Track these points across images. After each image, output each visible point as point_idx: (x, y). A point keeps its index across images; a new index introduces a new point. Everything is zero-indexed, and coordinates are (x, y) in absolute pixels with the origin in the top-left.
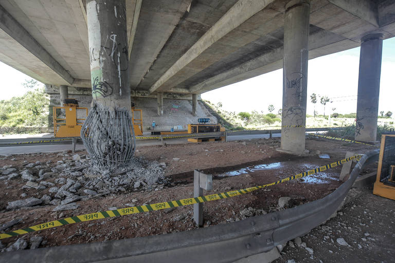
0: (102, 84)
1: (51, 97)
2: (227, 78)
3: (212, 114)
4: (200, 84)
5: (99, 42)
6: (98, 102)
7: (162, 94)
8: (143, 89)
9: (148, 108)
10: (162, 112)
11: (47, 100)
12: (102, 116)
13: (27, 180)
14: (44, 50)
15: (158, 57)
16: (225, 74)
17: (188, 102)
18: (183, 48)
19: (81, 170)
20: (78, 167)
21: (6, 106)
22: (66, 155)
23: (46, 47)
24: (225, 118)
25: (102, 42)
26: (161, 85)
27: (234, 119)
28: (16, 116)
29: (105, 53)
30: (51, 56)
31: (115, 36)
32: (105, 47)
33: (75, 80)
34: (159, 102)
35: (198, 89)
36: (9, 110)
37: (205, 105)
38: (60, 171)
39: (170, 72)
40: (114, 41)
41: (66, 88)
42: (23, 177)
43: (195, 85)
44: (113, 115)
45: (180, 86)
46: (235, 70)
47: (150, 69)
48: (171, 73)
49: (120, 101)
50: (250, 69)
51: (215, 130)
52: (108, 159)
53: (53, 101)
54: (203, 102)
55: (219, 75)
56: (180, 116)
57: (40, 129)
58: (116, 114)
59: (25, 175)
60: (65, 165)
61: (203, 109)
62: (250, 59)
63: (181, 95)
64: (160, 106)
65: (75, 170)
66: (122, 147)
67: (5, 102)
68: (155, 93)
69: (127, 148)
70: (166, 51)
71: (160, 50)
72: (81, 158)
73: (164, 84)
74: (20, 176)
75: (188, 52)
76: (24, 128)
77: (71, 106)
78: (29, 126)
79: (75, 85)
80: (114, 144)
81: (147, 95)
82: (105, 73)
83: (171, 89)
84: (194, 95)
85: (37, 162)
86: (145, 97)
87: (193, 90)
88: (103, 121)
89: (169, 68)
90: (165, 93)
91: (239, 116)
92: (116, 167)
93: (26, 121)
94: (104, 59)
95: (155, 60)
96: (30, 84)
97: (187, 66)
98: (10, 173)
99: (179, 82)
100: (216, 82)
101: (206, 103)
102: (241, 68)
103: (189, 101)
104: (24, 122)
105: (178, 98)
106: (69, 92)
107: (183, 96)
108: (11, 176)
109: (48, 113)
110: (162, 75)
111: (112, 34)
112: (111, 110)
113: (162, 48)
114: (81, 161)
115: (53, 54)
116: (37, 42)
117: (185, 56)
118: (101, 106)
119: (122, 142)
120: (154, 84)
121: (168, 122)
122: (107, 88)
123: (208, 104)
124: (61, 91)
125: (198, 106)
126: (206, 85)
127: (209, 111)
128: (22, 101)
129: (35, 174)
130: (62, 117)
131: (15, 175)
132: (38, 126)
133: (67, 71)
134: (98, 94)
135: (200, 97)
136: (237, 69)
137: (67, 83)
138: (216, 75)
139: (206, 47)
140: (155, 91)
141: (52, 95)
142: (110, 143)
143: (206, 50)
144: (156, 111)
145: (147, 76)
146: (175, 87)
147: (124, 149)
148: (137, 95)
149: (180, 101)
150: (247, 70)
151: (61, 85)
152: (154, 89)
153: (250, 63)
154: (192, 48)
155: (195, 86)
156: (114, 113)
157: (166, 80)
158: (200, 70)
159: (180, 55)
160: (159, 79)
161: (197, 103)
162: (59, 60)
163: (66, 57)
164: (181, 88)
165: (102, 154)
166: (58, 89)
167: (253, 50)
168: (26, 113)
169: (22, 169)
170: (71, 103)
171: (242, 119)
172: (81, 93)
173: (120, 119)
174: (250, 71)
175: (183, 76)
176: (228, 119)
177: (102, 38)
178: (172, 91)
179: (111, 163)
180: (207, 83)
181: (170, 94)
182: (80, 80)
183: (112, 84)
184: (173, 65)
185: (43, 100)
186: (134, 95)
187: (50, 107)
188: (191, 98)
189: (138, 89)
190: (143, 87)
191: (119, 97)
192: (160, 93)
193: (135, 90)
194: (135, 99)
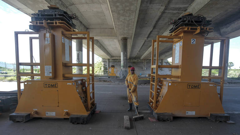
1: (104, 63)
9: (139, 67)
10: (145, 69)
33: (112, 56)
34: (144, 64)
41: (109, 59)
47: (139, 52)
53: (104, 65)
54: (169, 63)
64: (145, 66)
77: (113, 67)
79: (112, 59)
81: (139, 61)
83: (150, 58)
84: (162, 60)
87: (161, 58)
93: (98, 72)
95: (140, 49)
106: (110, 61)
109: (103, 69)
110: (144, 53)
116: (105, 49)
120: (142, 56)
124: (107, 61)
135: (167, 60)
137: (109, 58)
140: (143, 59)
144: (142, 68)
145: (138, 54)
148: (135, 61)
152: (142, 58)
160: (143, 54)
161: (164, 63)
172: (113, 61)
182: (114, 57)
185: (101, 64)
186: (133, 61)
187: (104, 67)
188: (161, 61)
189: (135, 58)
190: (138, 58)
191: (125, 68)
192: (145, 60)
193: (134, 59)
194: (134, 62)
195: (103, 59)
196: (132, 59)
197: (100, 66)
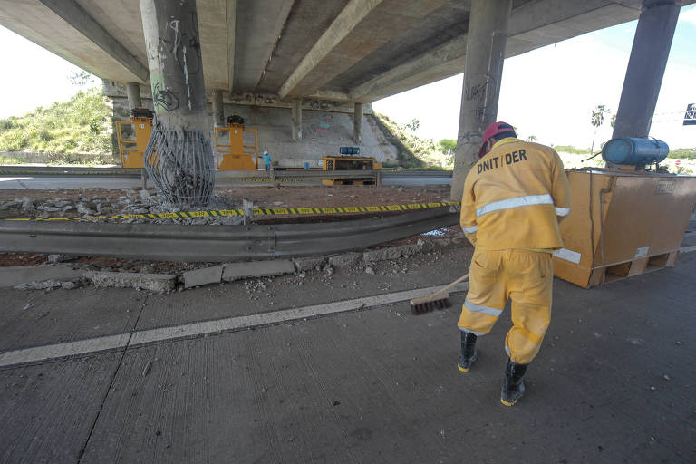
0: (165, 94)
1: (114, 103)
2: (412, 73)
3: (389, 140)
4: (367, 83)
5: (155, 32)
6: (161, 119)
7: (300, 102)
8: (267, 91)
9: (275, 126)
10: (300, 135)
11: (108, 107)
12: (168, 138)
13: (84, 214)
14: (93, 20)
15: (283, 33)
16: (408, 67)
17: (348, 118)
18: (324, 18)
19: (147, 208)
20: (145, 203)
21: (45, 117)
22: (133, 192)
23: (95, 14)
24: (412, 150)
25: (160, 32)
26: (295, 84)
27: (430, 151)
28: (62, 135)
29: (164, 48)
30: (105, 31)
31: (177, 22)
32: (165, 40)
34: (294, 116)
35: (364, 93)
36: (51, 125)
37: (378, 124)
38: (121, 207)
39: (309, 62)
40: (176, 30)
41: (136, 87)
42: (79, 211)
43: (358, 85)
44: (181, 136)
45: (332, 86)
46: (425, 58)
47: (273, 54)
48: (311, 64)
49: (190, 118)
50: (449, 59)
51: (364, 167)
52: (178, 194)
53: (117, 110)
54: (376, 119)
55: (399, 67)
56: (331, 143)
57: (101, 157)
58: (185, 135)
59: (81, 208)
60: (128, 201)
61: (374, 131)
62: (450, 38)
63: (335, 103)
64: (297, 124)
65: (140, 207)
66: (195, 179)
67: (43, 110)
68: (289, 98)
69: (201, 181)
70: (295, 24)
71: (283, 22)
72: (151, 195)
73: (301, 82)
74: (76, 209)
75: (333, 25)
76: (77, 155)
77: (143, 120)
78: (85, 153)
80: (183, 174)
81: (275, 103)
82: (167, 78)
83: (315, 92)
84: (358, 105)
85: (95, 196)
86: (272, 105)
87: (356, 96)
88: (169, 144)
89: (307, 53)
90: (307, 100)
91: (440, 147)
92: (189, 205)
93: (80, 144)
94: (164, 57)
95: (279, 40)
96: (79, 79)
97: (334, 50)
98: (65, 206)
99: (327, 79)
100: (394, 80)
101: (382, 119)
102: (436, 54)
103: (350, 114)
104: (76, 145)
105: (331, 109)
106: (142, 95)
107: (339, 105)
108: (67, 208)
109: (111, 131)
111: (172, 19)
112: (178, 130)
113: (286, 16)
114: (150, 198)
115: (109, 28)
117: (329, 32)
118: (165, 124)
119: (193, 172)
120: (285, 81)
121: (309, 153)
122: (171, 98)
123: (386, 122)
124: (128, 93)
125: (365, 126)
126: (376, 87)
127: (385, 135)
128: (70, 109)
129: (93, 208)
130: (133, 139)
131: (71, 207)
132: (98, 153)
133: (134, 57)
134: (160, 108)
135: (370, 107)
136: (428, 57)
138: (393, 67)
139: (360, 19)
140: (288, 96)
141: (116, 100)
142: (178, 173)
143: (361, 23)
144: (289, 133)
145: (270, 67)
146: (323, 89)
147: (198, 182)
148: (257, 103)
149: (333, 115)
150: (445, 59)
151: (128, 83)
152: (285, 91)
153: (450, 45)
154: (340, 17)
155: (358, 88)
156: (182, 134)
157: (304, 75)
158: (358, 59)
159: (321, 30)
160: (291, 73)
161: (364, 119)
162: (118, 37)
163: (129, 32)
164: (334, 90)
165: (170, 188)
166: (125, 89)
167: (452, 21)
168: (77, 128)
169: (77, 202)
170: (143, 114)
171: (444, 153)
173: (190, 142)
174: (450, 63)
175: (330, 68)
176: (417, 152)
177: (159, 27)
178: (318, 95)
179: (183, 199)
180: (378, 82)
181: (316, 101)
183: (178, 93)
184: (311, 47)
185: (102, 107)
186: (252, 103)
187: (114, 120)
188: (352, 110)
189: (259, 90)
190: (267, 88)
191: (188, 112)
192: (297, 99)
193: (254, 93)
194: (255, 109)
195: (106, 81)
196: (245, 95)
197: (96, 114)
